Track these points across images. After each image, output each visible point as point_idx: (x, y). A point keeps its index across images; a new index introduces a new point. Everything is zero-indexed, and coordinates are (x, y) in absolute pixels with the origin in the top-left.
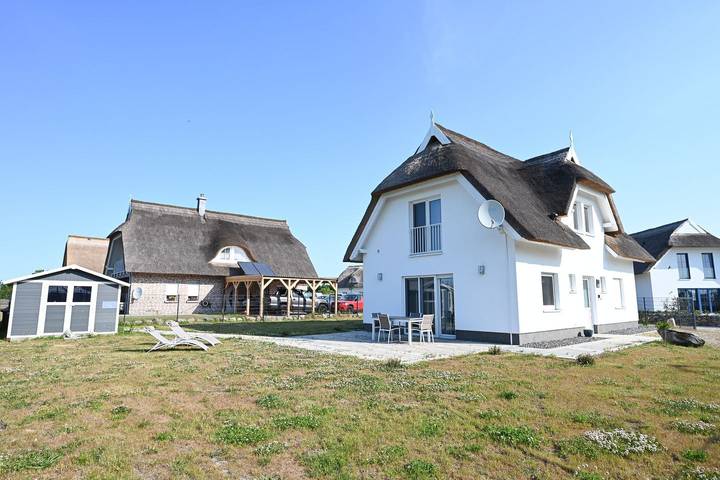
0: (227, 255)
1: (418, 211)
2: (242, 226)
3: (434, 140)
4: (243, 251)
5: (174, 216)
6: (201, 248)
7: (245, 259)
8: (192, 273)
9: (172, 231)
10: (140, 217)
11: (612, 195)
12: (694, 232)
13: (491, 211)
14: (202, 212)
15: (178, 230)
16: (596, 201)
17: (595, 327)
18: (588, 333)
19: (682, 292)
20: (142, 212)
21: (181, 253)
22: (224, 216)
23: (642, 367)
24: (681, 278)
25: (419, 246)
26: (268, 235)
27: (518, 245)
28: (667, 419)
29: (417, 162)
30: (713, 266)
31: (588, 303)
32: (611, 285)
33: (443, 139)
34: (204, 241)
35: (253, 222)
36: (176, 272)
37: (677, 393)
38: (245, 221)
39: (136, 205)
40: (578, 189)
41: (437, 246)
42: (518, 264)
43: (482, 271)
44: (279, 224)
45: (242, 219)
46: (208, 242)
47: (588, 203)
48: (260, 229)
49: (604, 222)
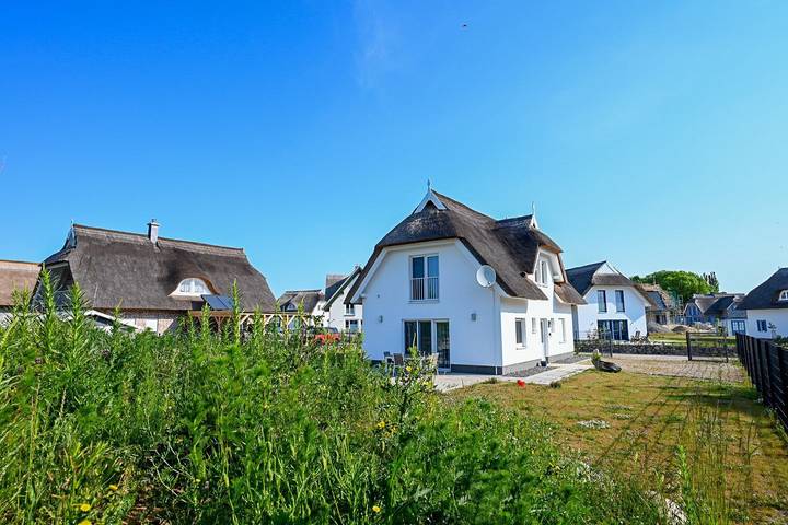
0: (187, 287)
1: (417, 264)
2: (198, 255)
3: (430, 204)
4: (203, 283)
5: (125, 244)
6: (158, 280)
7: (206, 292)
8: (153, 307)
9: (125, 261)
10: (86, 245)
11: (560, 254)
12: (611, 272)
13: (486, 274)
14: (154, 239)
15: (131, 259)
16: (549, 258)
17: (547, 358)
18: (544, 364)
19: (600, 323)
20: (88, 239)
21: (138, 285)
22: (178, 244)
23: (589, 388)
24: (600, 311)
25: (417, 293)
26: (227, 266)
27: (503, 299)
28: (611, 415)
29: (417, 222)
30: (623, 301)
31: (543, 339)
32: (557, 325)
33: (439, 205)
34: (161, 272)
35: (210, 251)
36: (136, 307)
37: (612, 402)
38: (202, 250)
39: (80, 230)
40: (540, 250)
41: (434, 295)
42: (503, 314)
43: (474, 317)
44: (236, 252)
45: (197, 247)
46: (165, 273)
47: (545, 260)
48: (218, 258)
49: (554, 274)
